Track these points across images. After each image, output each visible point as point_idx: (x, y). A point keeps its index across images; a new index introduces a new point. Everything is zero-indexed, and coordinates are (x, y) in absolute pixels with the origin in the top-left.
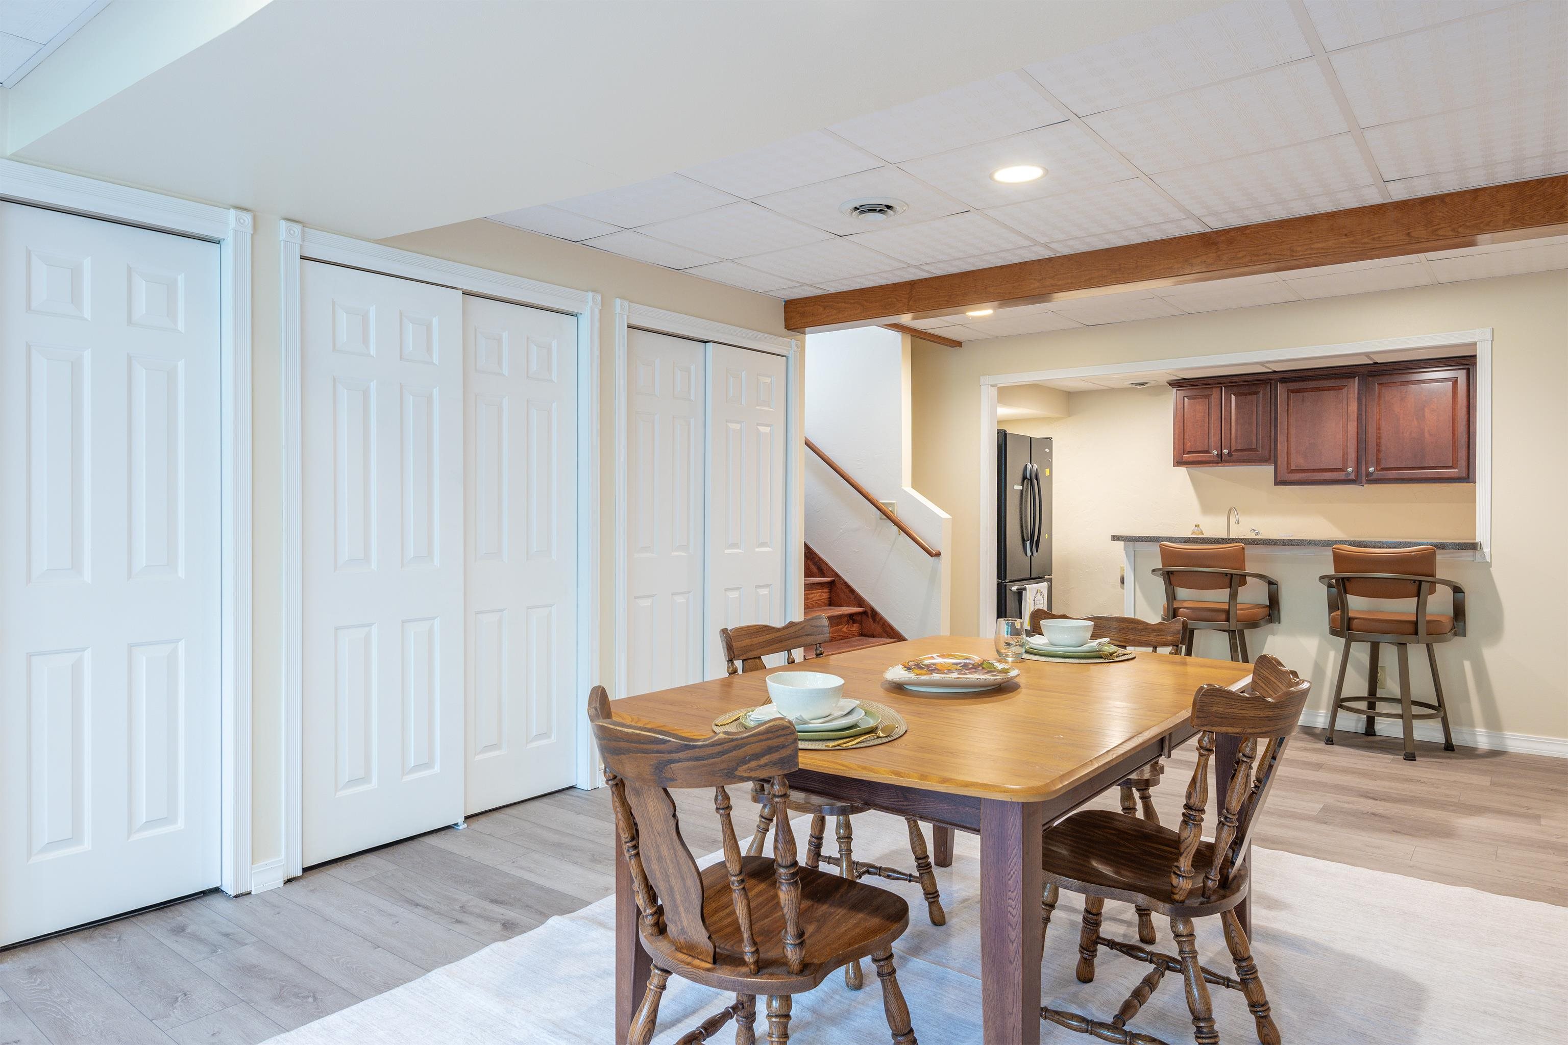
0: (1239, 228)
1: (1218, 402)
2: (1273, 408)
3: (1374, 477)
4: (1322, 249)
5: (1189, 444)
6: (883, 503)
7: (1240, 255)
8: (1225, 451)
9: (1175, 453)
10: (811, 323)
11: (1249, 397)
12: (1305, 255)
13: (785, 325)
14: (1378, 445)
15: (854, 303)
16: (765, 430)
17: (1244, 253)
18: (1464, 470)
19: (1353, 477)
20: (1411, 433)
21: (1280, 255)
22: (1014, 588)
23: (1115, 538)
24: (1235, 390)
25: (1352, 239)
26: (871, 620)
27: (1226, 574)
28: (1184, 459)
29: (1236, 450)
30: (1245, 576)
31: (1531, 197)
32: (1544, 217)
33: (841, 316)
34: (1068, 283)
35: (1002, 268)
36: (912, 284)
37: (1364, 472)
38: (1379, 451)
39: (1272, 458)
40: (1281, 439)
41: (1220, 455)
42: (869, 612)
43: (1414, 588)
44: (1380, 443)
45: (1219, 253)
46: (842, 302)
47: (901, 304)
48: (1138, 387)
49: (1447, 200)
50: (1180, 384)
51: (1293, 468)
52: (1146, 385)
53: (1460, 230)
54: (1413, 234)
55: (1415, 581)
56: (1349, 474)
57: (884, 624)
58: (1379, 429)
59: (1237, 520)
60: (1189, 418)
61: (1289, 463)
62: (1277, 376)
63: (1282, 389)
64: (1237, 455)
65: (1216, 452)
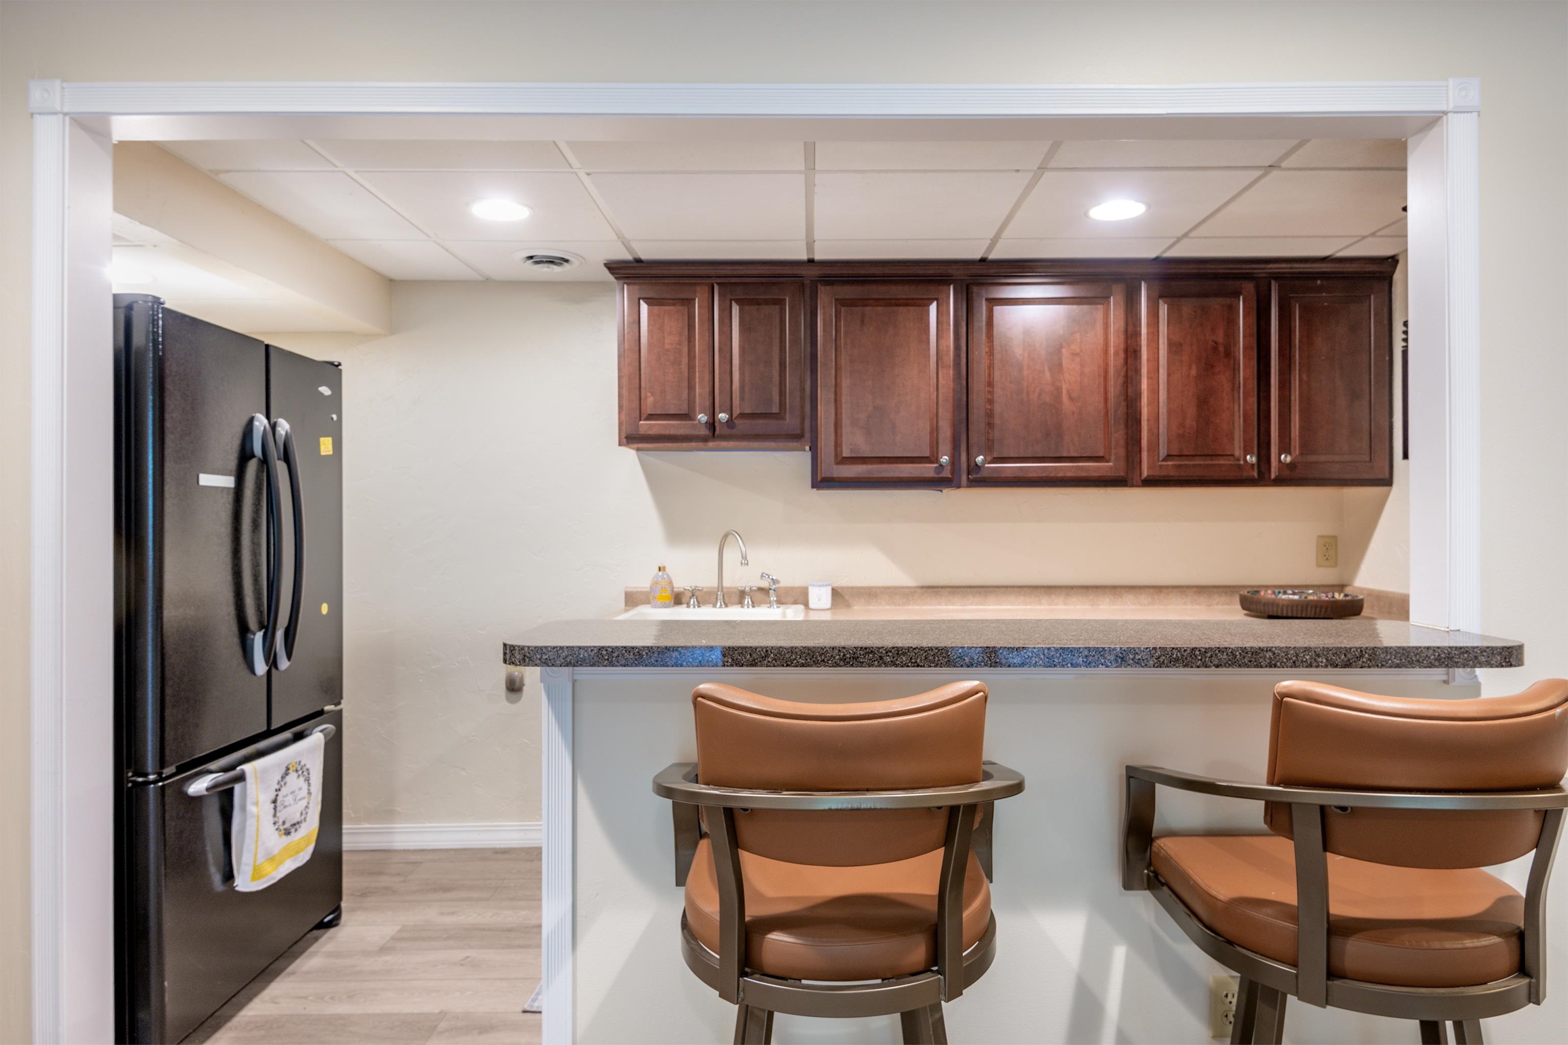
1: (706, 316)
2: (807, 332)
3: (983, 474)
5: (650, 400)
8: (723, 416)
9: (623, 417)
11: (765, 310)
14: (990, 414)
18: (1122, 464)
19: (946, 474)
20: (1040, 395)
24: (742, 292)
28: (642, 431)
29: (742, 415)
37: (964, 466)
38: (990, 425)
39: (807, 435)
40: (824, 397)
41: (712, 425)
44: (992, 410)
48: (544, 271)
50: (634, 272)
51: (846, 453)
52: (562, 266)
56: (942, 467)
58: (990, 384)
59: (744, 557)
60: (650, 344)
61: (838, 445)
62: (814, 272)
63: (825, 298)
64: (743, 425)
65: (702, 418)
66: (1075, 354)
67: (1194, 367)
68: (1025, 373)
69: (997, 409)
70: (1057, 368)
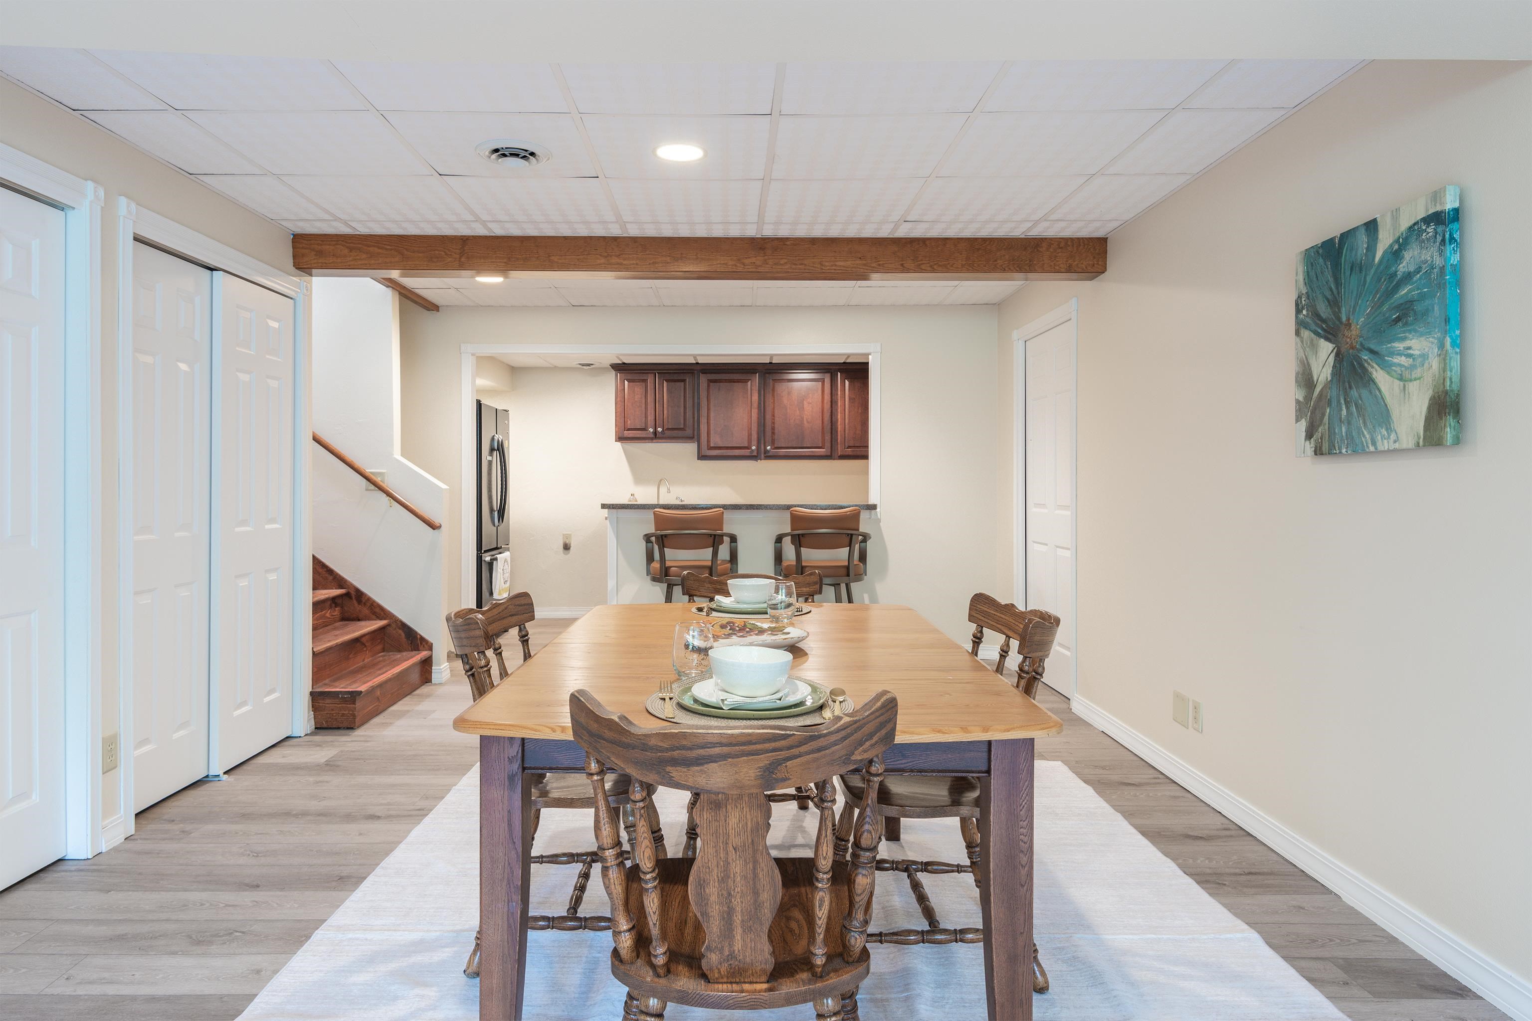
0: (782, 239)
1: (653, 387)
2: (696, 394)
3: (770, 454)
4: (844, 267)
5: (629, 422)
6: (371, 473)
7: (782, 262)
8: (660, 429)
9: (617, 430)
10: (332, 265)
11: (678, 384)
12: (831, 269)
13: (294, 263)
14: (773, 429)
15: (391, 250)
16: (274, 384)
17: (786, 261)
18: (829, 450)
19: (755, 454)
20: (795, 420)
21: (813, 267)
22: (488, 559)
23: (604, 506)
24: (668, 377)
25: (864, 262)
26: (355, 601)
27: (711, 535)
28: (625, 436)
29: (668, 429)
30: (722, 536)
31: (978, 249)
32: (985, 266)
33: (373, 262)
34: (633, 264)
35: (566, 239)
36: (464, 240)
37: (763, 451)
38: (773, 433)
39: (696, 437)
40: (703, 420)
41: (655, 433)
42: (353, 593)
43: (847, 540)
44: (774, 427)
45: (766, 257)
46: (374, 246)
47: (450, 259)
48: (584, 367)
49: (928, 242)
50: (622, 368)
51: (712, 445)
52: (592, 366)
53: (935, 267)
54: (905, 265)
55: (848, 534)
56: (753, 451)
57: (372, 605)
58: (773, 416)
59: (669, 489)
60: (628, 399)
61: (708, 441)
62: (698, 367)
63: (703, 379)
64: (668, 433)
65: (651, 430)
66: (809, 403)
67: (860, 408)
68: (788, 411)
69: (776, 426)
70: (802, 408)
